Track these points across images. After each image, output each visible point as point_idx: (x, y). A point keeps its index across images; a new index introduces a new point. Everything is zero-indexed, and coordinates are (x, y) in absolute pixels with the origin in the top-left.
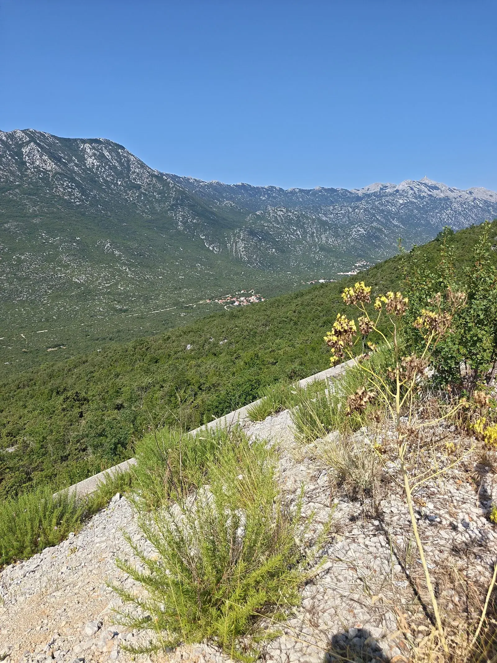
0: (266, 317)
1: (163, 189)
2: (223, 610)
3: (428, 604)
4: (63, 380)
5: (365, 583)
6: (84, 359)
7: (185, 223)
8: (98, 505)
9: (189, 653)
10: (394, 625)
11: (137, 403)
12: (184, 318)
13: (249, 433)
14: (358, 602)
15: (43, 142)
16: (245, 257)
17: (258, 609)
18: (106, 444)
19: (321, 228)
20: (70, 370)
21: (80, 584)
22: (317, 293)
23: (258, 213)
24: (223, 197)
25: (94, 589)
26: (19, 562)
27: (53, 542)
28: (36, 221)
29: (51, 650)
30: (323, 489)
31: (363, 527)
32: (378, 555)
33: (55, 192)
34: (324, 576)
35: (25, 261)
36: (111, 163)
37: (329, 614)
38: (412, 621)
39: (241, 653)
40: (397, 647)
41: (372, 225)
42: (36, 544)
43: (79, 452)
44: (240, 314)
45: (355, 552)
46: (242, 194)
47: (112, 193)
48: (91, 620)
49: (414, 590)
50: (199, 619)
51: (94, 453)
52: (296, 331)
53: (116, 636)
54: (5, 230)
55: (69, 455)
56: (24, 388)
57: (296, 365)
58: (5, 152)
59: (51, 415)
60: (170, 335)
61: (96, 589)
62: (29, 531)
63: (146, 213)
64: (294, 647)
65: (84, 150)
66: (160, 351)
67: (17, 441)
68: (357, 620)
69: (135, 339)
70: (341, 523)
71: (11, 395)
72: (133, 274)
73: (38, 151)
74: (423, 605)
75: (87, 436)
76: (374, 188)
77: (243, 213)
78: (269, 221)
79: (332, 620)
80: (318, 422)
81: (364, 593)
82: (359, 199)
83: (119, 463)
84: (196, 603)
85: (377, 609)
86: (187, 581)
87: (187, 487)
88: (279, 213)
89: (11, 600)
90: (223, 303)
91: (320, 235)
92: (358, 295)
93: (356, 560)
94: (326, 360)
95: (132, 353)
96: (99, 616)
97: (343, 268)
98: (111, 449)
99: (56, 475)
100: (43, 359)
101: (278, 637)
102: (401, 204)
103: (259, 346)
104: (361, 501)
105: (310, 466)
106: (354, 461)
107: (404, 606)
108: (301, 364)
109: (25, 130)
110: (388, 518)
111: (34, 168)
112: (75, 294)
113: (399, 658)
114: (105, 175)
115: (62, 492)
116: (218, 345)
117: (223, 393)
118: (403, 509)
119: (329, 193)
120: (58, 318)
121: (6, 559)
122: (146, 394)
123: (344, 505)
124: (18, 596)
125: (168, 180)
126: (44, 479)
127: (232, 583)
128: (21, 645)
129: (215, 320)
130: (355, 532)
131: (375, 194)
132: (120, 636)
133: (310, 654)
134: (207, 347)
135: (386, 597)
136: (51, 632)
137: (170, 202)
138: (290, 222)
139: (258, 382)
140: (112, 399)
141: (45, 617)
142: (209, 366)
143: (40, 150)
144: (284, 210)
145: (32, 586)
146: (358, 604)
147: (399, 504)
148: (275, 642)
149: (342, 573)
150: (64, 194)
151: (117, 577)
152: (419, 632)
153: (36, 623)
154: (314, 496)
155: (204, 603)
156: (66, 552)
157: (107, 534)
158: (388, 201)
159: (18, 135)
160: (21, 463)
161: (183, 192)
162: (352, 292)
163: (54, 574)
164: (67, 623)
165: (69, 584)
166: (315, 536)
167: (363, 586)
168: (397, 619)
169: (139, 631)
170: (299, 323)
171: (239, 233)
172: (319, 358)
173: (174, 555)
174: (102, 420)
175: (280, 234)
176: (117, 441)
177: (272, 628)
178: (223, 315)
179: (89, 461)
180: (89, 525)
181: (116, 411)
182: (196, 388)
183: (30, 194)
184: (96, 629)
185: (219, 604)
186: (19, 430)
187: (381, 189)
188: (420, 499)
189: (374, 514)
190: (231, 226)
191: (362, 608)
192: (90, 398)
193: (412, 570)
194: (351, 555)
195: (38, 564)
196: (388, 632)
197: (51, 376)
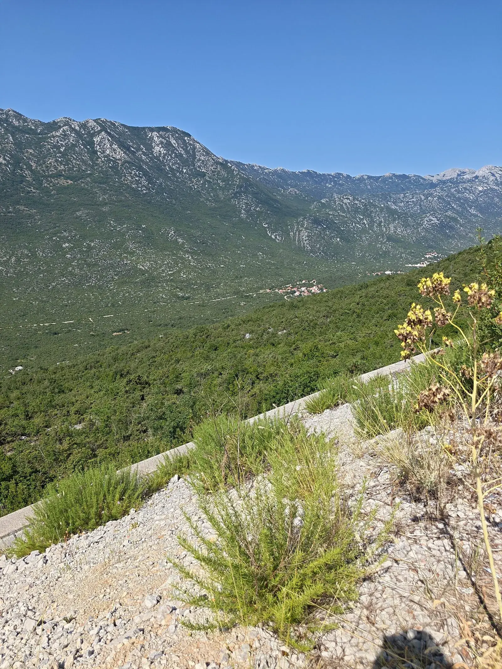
0: (328, 308)
1: (228, 176)
2: (280, 597)
3: (495, 614)
4: (127, 363)
5: (427, 586)
6: (146, 344)
7: (247, 211)
8: (157, 485)
9: (244, 635)
10: (457, 632)
11: (196, 389)
12: (243, 307)
13: (307, 426)
14: (419, 604)
15: (113, 131)
16: (308, 246)
17: (314, 599)
18: (165, 427)
19: (389, 217)
20: (133, 354)
21: (140, 558)
22: (382, 285)
23: (323, 201)
24: (288, 185)
25: (153, 564)
26: (84, 532)
27: (116, 517)
28: (105, 209)
29: (113, 618)
30: (384, 486)
31: (426, 529)
32: (441, 559)
33: (124, 180)
34: (382, 574)
35: (94, 248)
36: (177, 151)
37: (387, 612)
38: (477, 630)
39: (297, 641)
40: (459, 654)
41: (446, 213)
42: (100, 516)
43: (140, 433)
44: (300, 304)
45: (416, 553)
46: (307, 181)
47: (177, 181)
48: (150, 594)
49: (480, 598)
50: (255, 603)
51: (154, 435)
52: (358, 324)
53: (174, 611)
54: (77, 218)
55: (131, 435)
56: (91, 369)
57: (357, 359)
58: (78, 142)
59: (115, 397)
60: (230, 323)
61: (155, 564)
62: (95, 504)
63: (209, 200)
64: (350, 641)
65: (152, 138)
66: (220, 339)
67: (84, 419)
68: (417, 622)
69: (196, 326)
70: (403, 523)
71: (79, 375)
72: (196, 262)
73: (109, 140)
74: (488, 614)
75: (148, 418)
76: (450, 173)
77: (307, 201)
78: (335, 210)
79: (391, 619)
80: (380, 418)
81: (425, 595)
82: (433, 185)
83: (178, 446)
84: (253, 587)
85: (438, 613)
86: (245, 565)
87: (243, 474)
88: (345, 201)
89: (76, 568)
90: (284, 292)
91: (388, 225)
92: (436, 287)
93: (418, 561)
94: (389, 355)
95: (192, 340)
96: (158, 590)
97: (412, 259)
98: (170, 432)
99: (118, 453)
100: (108, 342)
101: (334, 629)
102: (481, 192)
103: (319, 338)
104: (424, 502)
105: (371, 462)
106: (417, 461)
107: (468, 613)
108: (363, 358)
109: (97, 119)
110: (453, 522)
111: (105, 157)
112: (139, 280)
113: (460, 666)
114: (171, 163)
115: (125, 469)
116: (277, 335)
117: (281, 383)
118: (471, 514)
119: (400, 179)
120: (123, 303)
121: (73, 529)
122: (205, 380)
123: (406, 505)
124: (83, 565)
125: (233, 167)
126: (108, 456)
127: (289, 571)
128: (86, 610)
129: (274, 310)
130: (417, 533)
131: (451, 180)
132: (177, 611)
133: (366, 651)
134: (265, 337)
135: (449, 602)
136: (113, 601)
137: (234, 190)
138: (356, 210)
139: (317, 375)
140: (172, 384)
141: (108, 586)
142: (267, 356)
143: (110, 139)
144: (351, 198)
145: (96, 556)
146: (418, 606)
147: (467, 509)
148: (330, 634)
149: (402, 573)
150: (132, 183)
151: (175, 554)
152: (483, 642)
153: (99, 592)
154: (375, 493)
155: (261, 588)
156: (128, 527)
157: (166, 513)
158: (465, 189)
159: (90, 124)
160: (88, 440)
161: (248, 180)
162: (429, 283)
163: (116, 546)
164: (128, 593)
165: (130, 557)
166: (374, 534)
167: (425, 588)
168: (460, 626)
169: (196, 608)
170: (362, 315)
171: (302, 221)
172: (382, 353)
173: (232, 539)
174: (163, 404)
175: (346, 222)
176: (176, 425)
177: (328, 620)
178: (283, 305)
179: (149, 442)
180: (149, 503)
181: (175, 396)
182: (254, 377)
183: (100, 183)
184: (155, 602)
185: (275, 590)
186: (86, 409)
187: (458, 175)
188: (490, 505)
189: (439, 516)
190: (295, 215)
191: (422, 610)
192: (151, 382)
193: (478, 577)
194: (413, 556)
195: (102, 535)
196: (450, 638)
197: (115, 359)
